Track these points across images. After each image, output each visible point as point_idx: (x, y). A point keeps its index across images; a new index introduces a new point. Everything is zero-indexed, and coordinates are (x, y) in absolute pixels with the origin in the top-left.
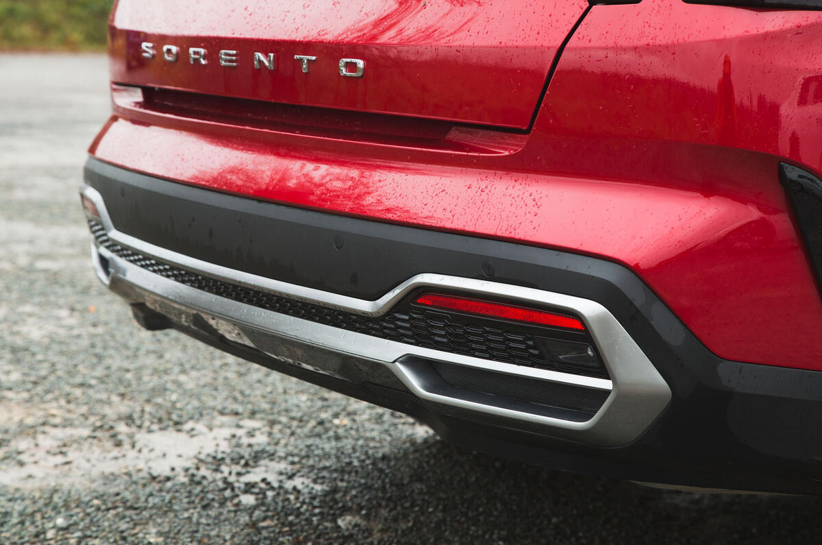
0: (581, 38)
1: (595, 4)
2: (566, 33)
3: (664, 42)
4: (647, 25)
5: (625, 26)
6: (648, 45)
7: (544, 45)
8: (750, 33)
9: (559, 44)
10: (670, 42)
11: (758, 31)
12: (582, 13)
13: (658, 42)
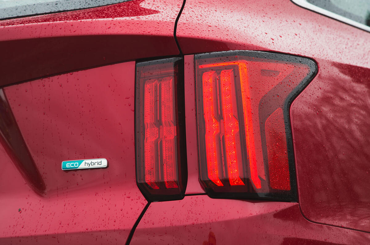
0: (147, 222)
1: (153, 202)
2: (135, 220)
3: (203, 222)
4: (190, 212)
5: (175, 213)
6: (193, 224)
7: (120, 228)
8: (253, 215)
9: (132, 227)
10: (207, 222)
11: (257, 214)
12: (144, 207)
13: (199, 222)
